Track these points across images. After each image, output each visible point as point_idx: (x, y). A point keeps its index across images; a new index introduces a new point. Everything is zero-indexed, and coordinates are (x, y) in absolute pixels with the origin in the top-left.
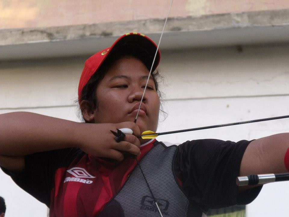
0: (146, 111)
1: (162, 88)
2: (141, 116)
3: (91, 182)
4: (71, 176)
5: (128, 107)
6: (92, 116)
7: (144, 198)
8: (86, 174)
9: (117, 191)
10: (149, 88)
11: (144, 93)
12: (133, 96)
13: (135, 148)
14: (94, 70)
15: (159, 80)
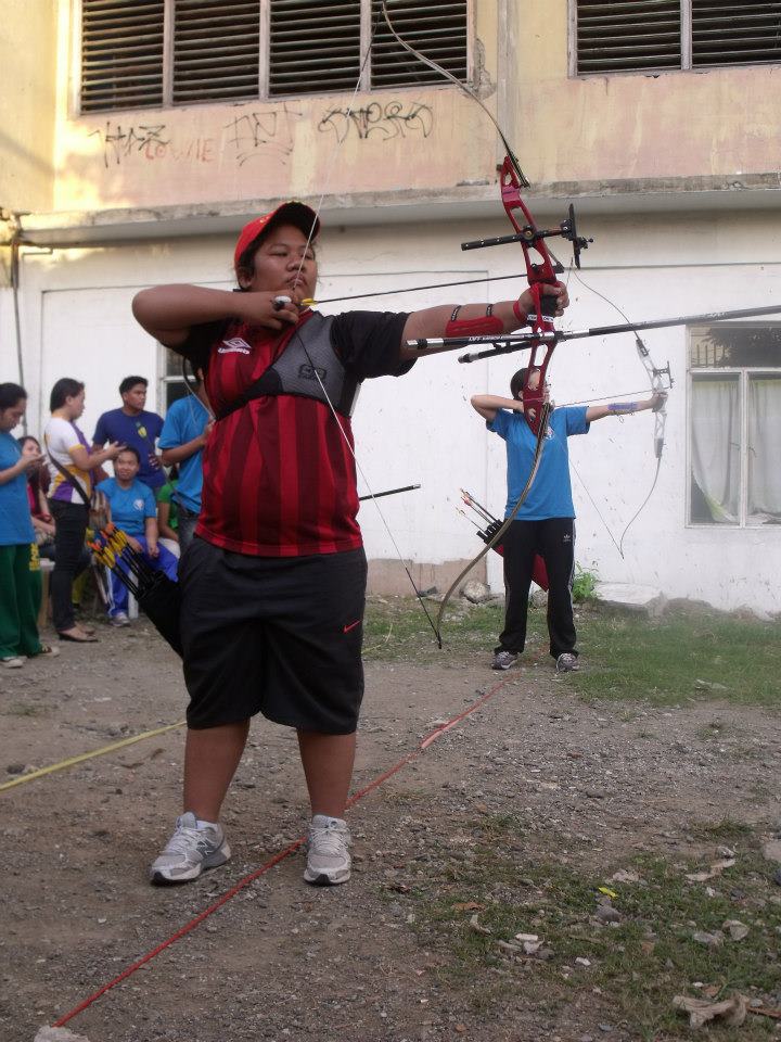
0: (304, 281)
1: (319, 258)
2: (299, 285)
3: (248, 352)
4: (226, 347)
5: (288, 275)
6: (249, 284)
7: (302, 367)
8: (243, 343)
9: (275, 359)
10: (308, 258)
11: (302, 262)
12: (293, 265)
13: (294, 317)
14: (253, 237)
15: (316, 250)
